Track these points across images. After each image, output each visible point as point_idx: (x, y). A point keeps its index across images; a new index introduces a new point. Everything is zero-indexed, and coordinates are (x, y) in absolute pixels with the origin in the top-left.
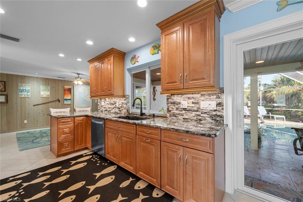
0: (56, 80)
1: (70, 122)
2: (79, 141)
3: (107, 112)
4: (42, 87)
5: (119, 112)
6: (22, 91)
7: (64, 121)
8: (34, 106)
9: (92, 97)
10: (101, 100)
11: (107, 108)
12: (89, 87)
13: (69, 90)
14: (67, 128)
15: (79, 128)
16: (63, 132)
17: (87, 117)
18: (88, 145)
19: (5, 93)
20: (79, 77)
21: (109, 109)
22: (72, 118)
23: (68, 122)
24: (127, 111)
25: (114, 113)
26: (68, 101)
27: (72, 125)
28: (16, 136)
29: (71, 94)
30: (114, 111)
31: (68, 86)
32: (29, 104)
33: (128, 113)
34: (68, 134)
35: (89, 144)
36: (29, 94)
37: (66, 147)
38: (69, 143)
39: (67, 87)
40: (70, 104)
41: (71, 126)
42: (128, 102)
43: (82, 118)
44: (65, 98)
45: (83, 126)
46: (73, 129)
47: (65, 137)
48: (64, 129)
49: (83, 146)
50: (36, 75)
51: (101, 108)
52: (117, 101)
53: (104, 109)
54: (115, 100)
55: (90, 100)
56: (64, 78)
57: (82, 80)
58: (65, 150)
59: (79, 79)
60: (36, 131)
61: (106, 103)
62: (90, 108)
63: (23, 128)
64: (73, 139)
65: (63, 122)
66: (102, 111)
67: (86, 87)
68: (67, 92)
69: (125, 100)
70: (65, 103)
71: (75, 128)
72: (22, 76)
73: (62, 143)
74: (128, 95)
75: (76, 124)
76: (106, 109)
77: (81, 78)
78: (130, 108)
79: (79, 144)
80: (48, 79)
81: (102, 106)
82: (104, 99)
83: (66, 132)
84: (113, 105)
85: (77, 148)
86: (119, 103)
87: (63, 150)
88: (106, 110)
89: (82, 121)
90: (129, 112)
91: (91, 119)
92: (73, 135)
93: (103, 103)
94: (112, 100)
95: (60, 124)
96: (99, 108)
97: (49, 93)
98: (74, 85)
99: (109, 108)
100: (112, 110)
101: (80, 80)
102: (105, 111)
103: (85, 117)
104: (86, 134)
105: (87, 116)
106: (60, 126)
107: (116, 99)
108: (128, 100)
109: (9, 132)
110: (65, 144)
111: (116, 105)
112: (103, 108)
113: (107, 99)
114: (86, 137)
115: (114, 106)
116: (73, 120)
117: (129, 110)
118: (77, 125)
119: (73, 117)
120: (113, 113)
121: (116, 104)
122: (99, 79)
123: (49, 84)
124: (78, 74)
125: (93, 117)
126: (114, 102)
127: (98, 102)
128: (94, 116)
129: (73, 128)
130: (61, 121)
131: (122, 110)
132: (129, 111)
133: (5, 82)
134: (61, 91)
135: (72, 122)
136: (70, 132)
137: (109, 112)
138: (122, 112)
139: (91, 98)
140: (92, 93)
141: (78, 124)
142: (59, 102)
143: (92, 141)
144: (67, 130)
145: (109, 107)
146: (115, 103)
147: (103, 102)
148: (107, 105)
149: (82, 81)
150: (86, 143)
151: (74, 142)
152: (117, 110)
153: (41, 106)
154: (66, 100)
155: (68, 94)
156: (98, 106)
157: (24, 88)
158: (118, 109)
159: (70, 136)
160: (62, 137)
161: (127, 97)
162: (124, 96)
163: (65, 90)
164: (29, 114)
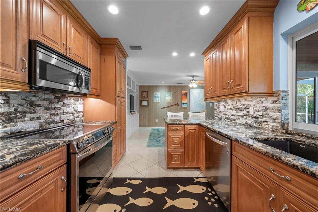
0: (176, 86)
1: (180, 130)
2: (190, 157)
3: (230, 121)
4: (167, 93)
5: (255, 125)
6: (156, 97)
7: (173, 128)
8: (162, 108)
9: (207, 98)
10: (219, 104)
11: (229, 116)
12: (203, 90)
13: (186, 94)
14: (178, 137)
15: (190, 139)
16: (173, 141)
17: (200, 127)
18: (201, 166)
19: (147, 99)
20: (193, 79)
21: (233, 117)
22: (183, 126)
23: (178, 130)
24: (283, 125)
25: (244, 125)
26: (185, 105)
27: (182, 134)
28: (150, 131)
29: (187, 98)
30: (243, 121)
31: (185, 90)
32: (159, 107)
33: (284, 131)
34: (178, 144)
35: (202, 164)
36: (159, 99)
37: (175, 161)
38: (178, 157)
39: (184, 92)
40: (186, 108)
41: (181, 136)
42: (286, 106)
43: (194, 127)
44: (182, 102)
45: (195, 137)
46: (183, 140)
47: (174, 148)
48: (173, 138)
49: (194, 164)
50: (163, 84)
51: (219, 115)
52: (252, 103)
53: (224, 117)
54: (247, 102)
55: (204, 103)
56: (182, 84)
57: (196, 82)
58: (174, 163)
59: (194, 81)
60: (162, 130)
61: (227, 107)
62: (205, 113)
63: (156, 125)
64: (183, 152)
65: (173, 130)
66: (220, 119)
67: (201, 90)
68: (184, 96)
69: (275, 102)
70: (182, 107)
71: (186, 139)
72: (155, 86)
73: (172, 154)
74: (284, 92)
75: (186, 134)
76: (227, 116)
77: (195, 81)
78: (290, 120)
79: (190, 160)
80: (171, 86)
81: (220, 112)
82: (223, 102)
83: (176, 142)
84: (241, 111)
85: (188, 164)
86: (257, 109)
87: (172, 163)
88: (228, 119)
89: (194, 131)
90: (288, 129)
91: (206, 132)
92: (183, 147)
93: (222, 108)
94: (238, 103)
95: (170, 131)
96: (216, 115)
97: (171, 98)
98: (189, 89)
99: (233, 115)
100: (239, 119)
101: (194, 83)
102: (226, 119)
103: (198, 127)
104: (198, 149)
105: (199, 125)
106: (170, 134)
107: (249, 101)
108: (284, 102)
109: (149, 127)
110: (174, 156)
111: (248, 112)
112: (222, 114)
113: (230, 102)
114: (198, 153)
115: (245, 112)
116: (183, 128)
117: (288, 124)
118: (188, 135)
119: (183, 124)
120: (240, 124)
121: (248, 109)
122: (218, 71)
123: (171, 90)
124: (193, 76)
125: (208, 128)
126: (243, 105)
127: (215, 105)
128: (210, 126)
129: (183, 138)
130: (171, 129)
131: (264, 122)
132: (286, 125)
133: (147, 91)
134: (180, 96)
135: (182, 130)
136: (180, 143)
137: (233, 121)
138: (263, 125)
139: (205, 101)
140: (208, 93)
141: (189, 133)
142: (178, 105)
143: (206, 161)
144: (176, 140)
145: (233, 113)
146: (245, 108)
147: (223, 106)
148: (229, 111)
149: (196, 84)
150: (198, 162)
151: (184, 156)
152: (251, 121)
153: (166, 109)
154: (183, 104)
155: (185, 98)
156: (215, 112)
157: (157, 95)
158: (254, 119)
159: (179, 148)
160: (171, 147)
161: (282, 94)
162: (272, 94)
163: (182, 95)
164: (159, 115)
